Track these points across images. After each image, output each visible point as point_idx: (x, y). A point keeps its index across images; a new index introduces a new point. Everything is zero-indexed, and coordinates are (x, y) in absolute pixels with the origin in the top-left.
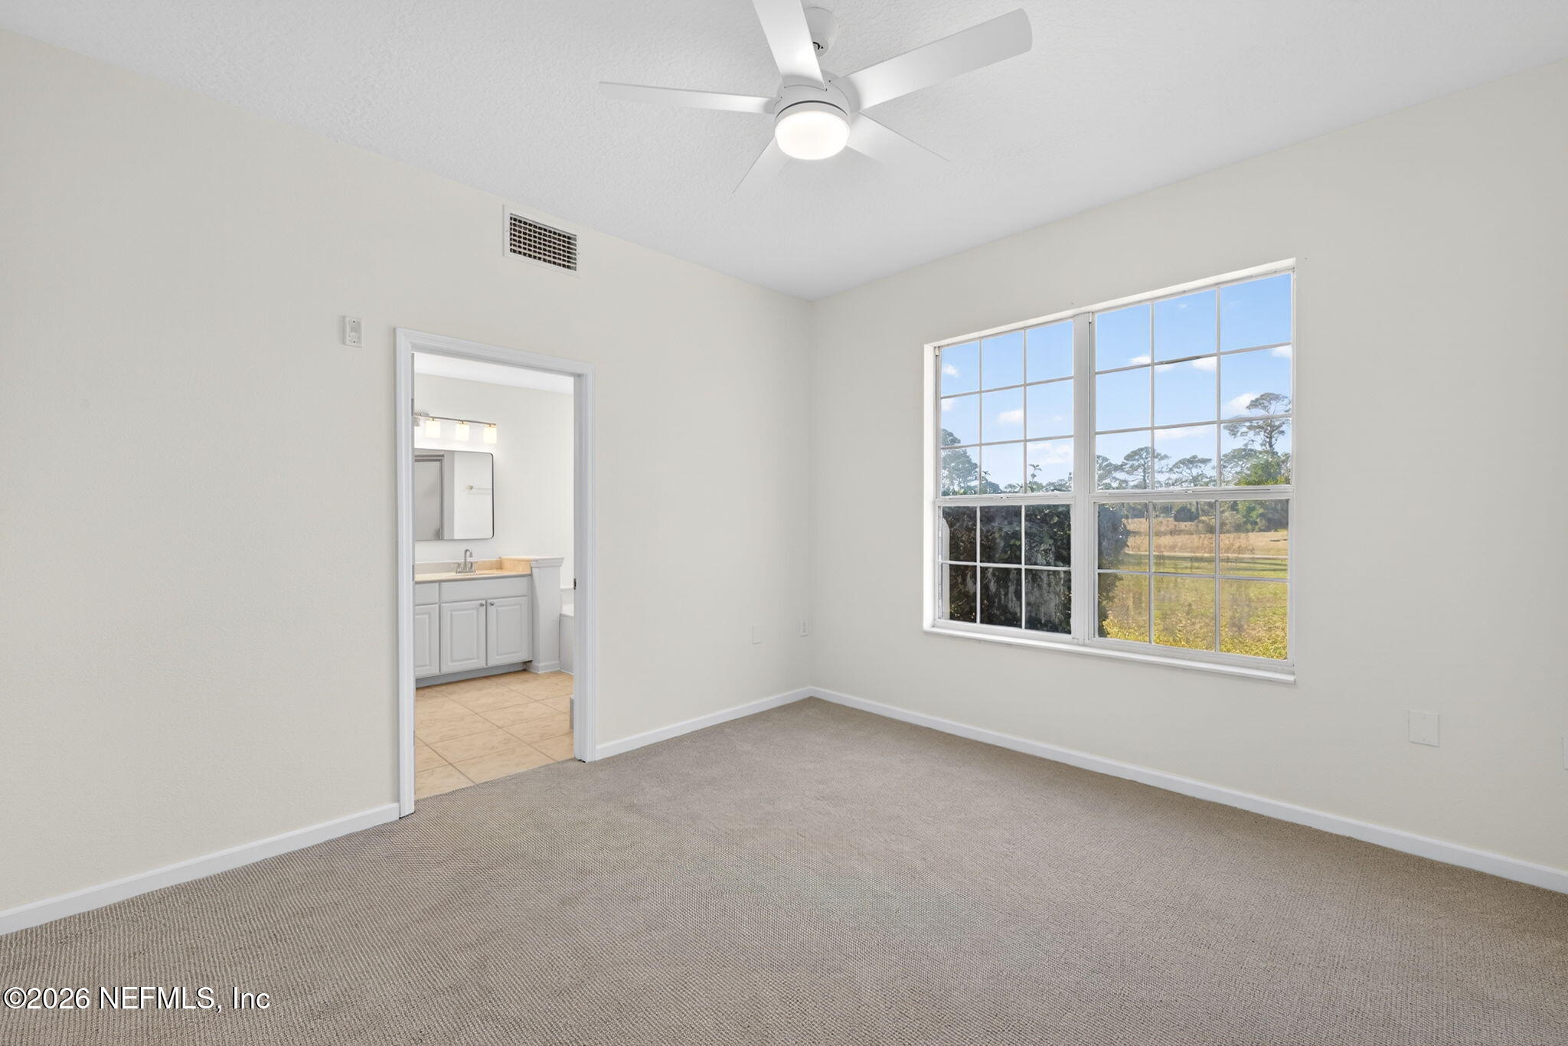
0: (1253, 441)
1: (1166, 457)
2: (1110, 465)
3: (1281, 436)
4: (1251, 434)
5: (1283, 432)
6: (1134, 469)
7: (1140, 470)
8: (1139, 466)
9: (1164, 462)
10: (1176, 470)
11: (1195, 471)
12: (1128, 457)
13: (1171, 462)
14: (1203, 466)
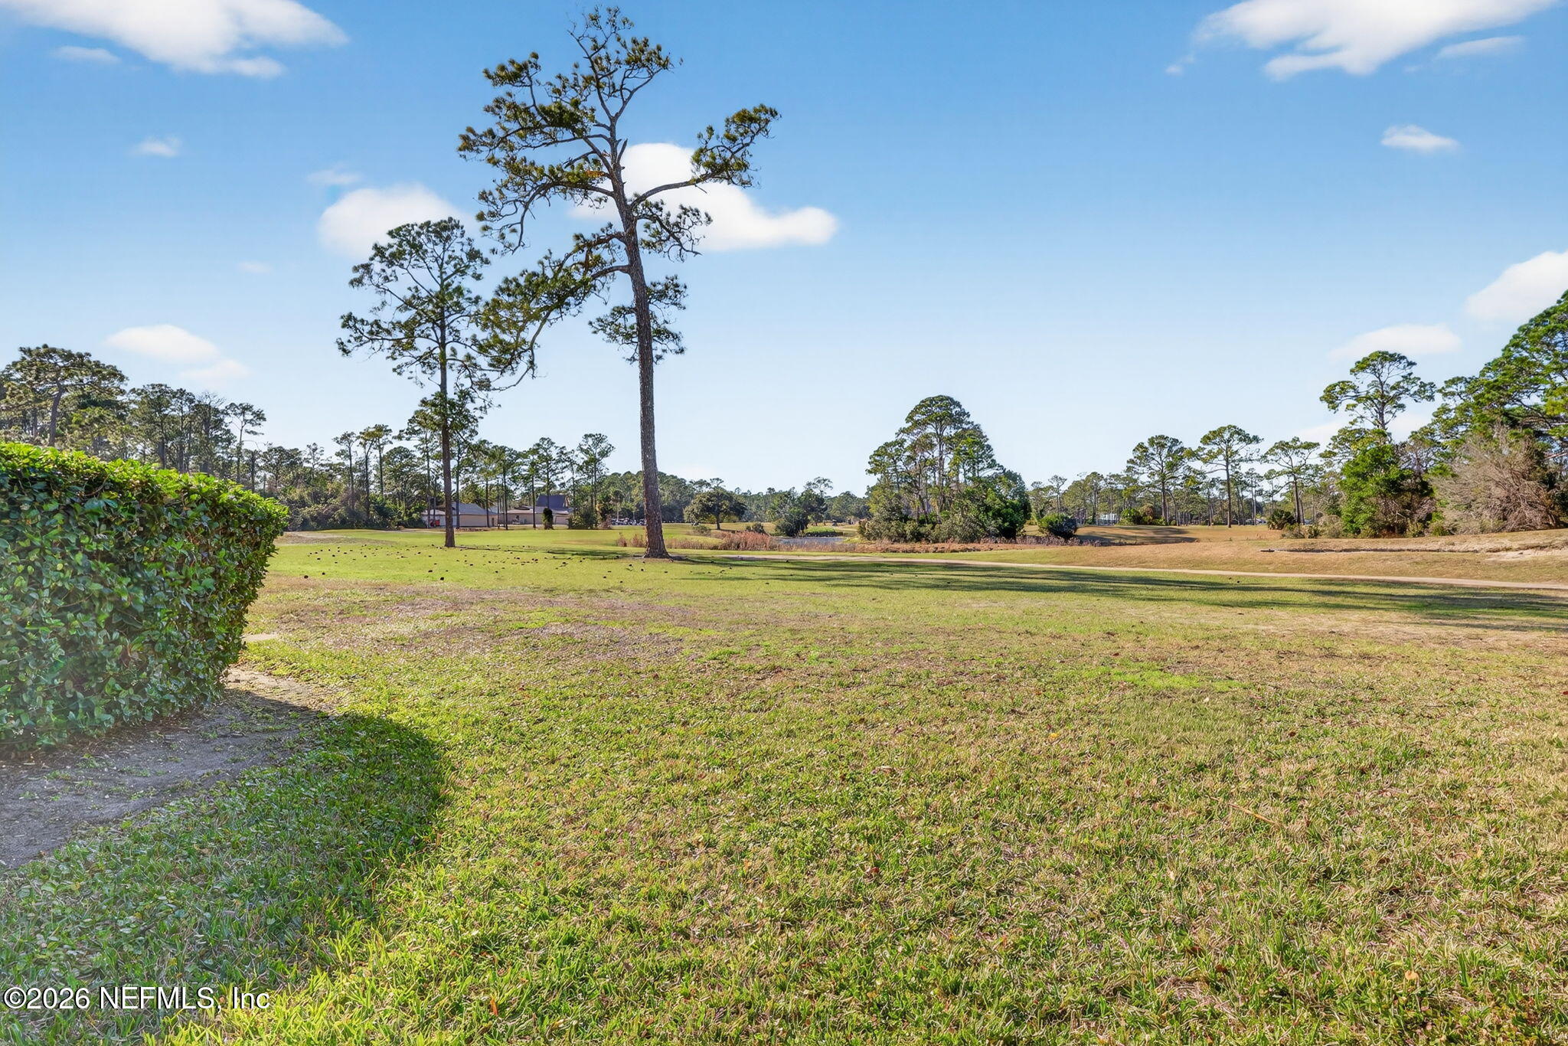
0: (1362, 417)
1: (1256, 439)
2: (1182, 449)
3: (1399, 413)
4: (1360, 407)
5: (1402, 406)
6: (1212, 456)
7: (1221, 457)
8: (1220, 452)
9: (1253, 446)
10: (1269, 457)
11: (1296, 461)
12: (1206, 440)
13: (1264, 447)
14: (1306, 452)
